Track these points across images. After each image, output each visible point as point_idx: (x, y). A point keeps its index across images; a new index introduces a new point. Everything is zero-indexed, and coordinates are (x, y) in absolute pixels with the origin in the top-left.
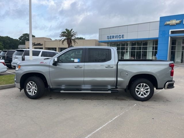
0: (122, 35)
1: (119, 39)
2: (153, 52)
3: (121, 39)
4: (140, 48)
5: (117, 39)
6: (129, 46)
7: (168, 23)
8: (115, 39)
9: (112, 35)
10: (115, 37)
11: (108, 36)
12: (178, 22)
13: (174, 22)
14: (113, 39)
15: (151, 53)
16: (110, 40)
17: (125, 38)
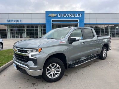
0: (20, 20)
1: (17, 23)
2: (42, 32)
3: (20, 23)
4: (33, 30)
5: (16, 23)
6: (25, 28)
7: (50, 15)
8: (14, 23)
9: (11, 19)
10: (14, 21)
11: (7, 20)
12: (55, 15)
13: (53, 15)
14: (13, 23)
15: (41, 33)
16: (9, 23)
17: (23, 22)
